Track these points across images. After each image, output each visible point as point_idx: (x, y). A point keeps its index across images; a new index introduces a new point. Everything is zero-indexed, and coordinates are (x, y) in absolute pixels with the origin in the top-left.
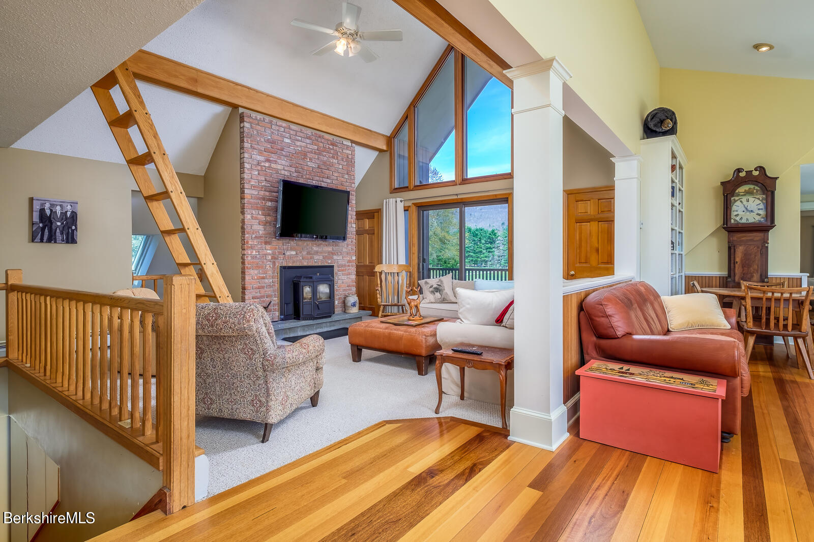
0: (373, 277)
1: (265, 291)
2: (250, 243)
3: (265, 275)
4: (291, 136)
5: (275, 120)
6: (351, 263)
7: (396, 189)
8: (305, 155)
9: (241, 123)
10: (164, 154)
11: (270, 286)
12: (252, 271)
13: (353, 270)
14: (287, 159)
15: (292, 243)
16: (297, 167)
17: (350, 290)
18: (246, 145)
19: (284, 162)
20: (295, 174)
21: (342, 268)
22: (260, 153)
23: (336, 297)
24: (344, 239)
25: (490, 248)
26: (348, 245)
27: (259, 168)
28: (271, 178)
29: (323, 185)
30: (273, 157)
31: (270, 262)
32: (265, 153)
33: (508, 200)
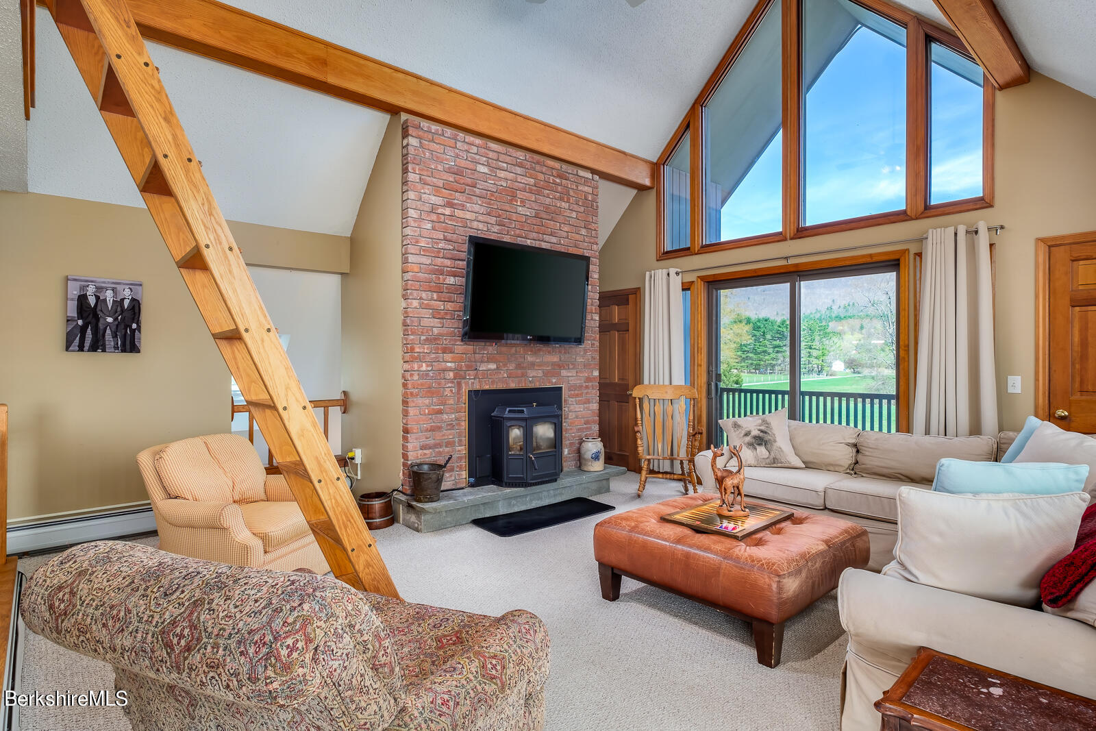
0: (627, 404)
1: (444, 435)
2: (417, 350)
3: (442, 407)
4: (490, 161)
5: (461, 135)
6: (591, 381)
7: (667, 252)
8: (514, 196)
9: (403, 138)
10: (190, 160)
11: (451, 426)
12: (420, 401)
13: (594, 394)
14: (483, 202)
15: (490, 348)
16: (499, 216)
17: (590, 429)
18: (412, 177)
19: (477, 208)
20: (496, 229)
21: (576, 392)
22: (437, 190)
23: (566, 442)
24: (579, 341)
25: (779, 346)
26: (586, 351)
27: (434, 217)
28: (455, 235)
29: (544, 245)
30: (459, 198)
31: (453, 382)
32: (444, 190)
33: (899, 265)
